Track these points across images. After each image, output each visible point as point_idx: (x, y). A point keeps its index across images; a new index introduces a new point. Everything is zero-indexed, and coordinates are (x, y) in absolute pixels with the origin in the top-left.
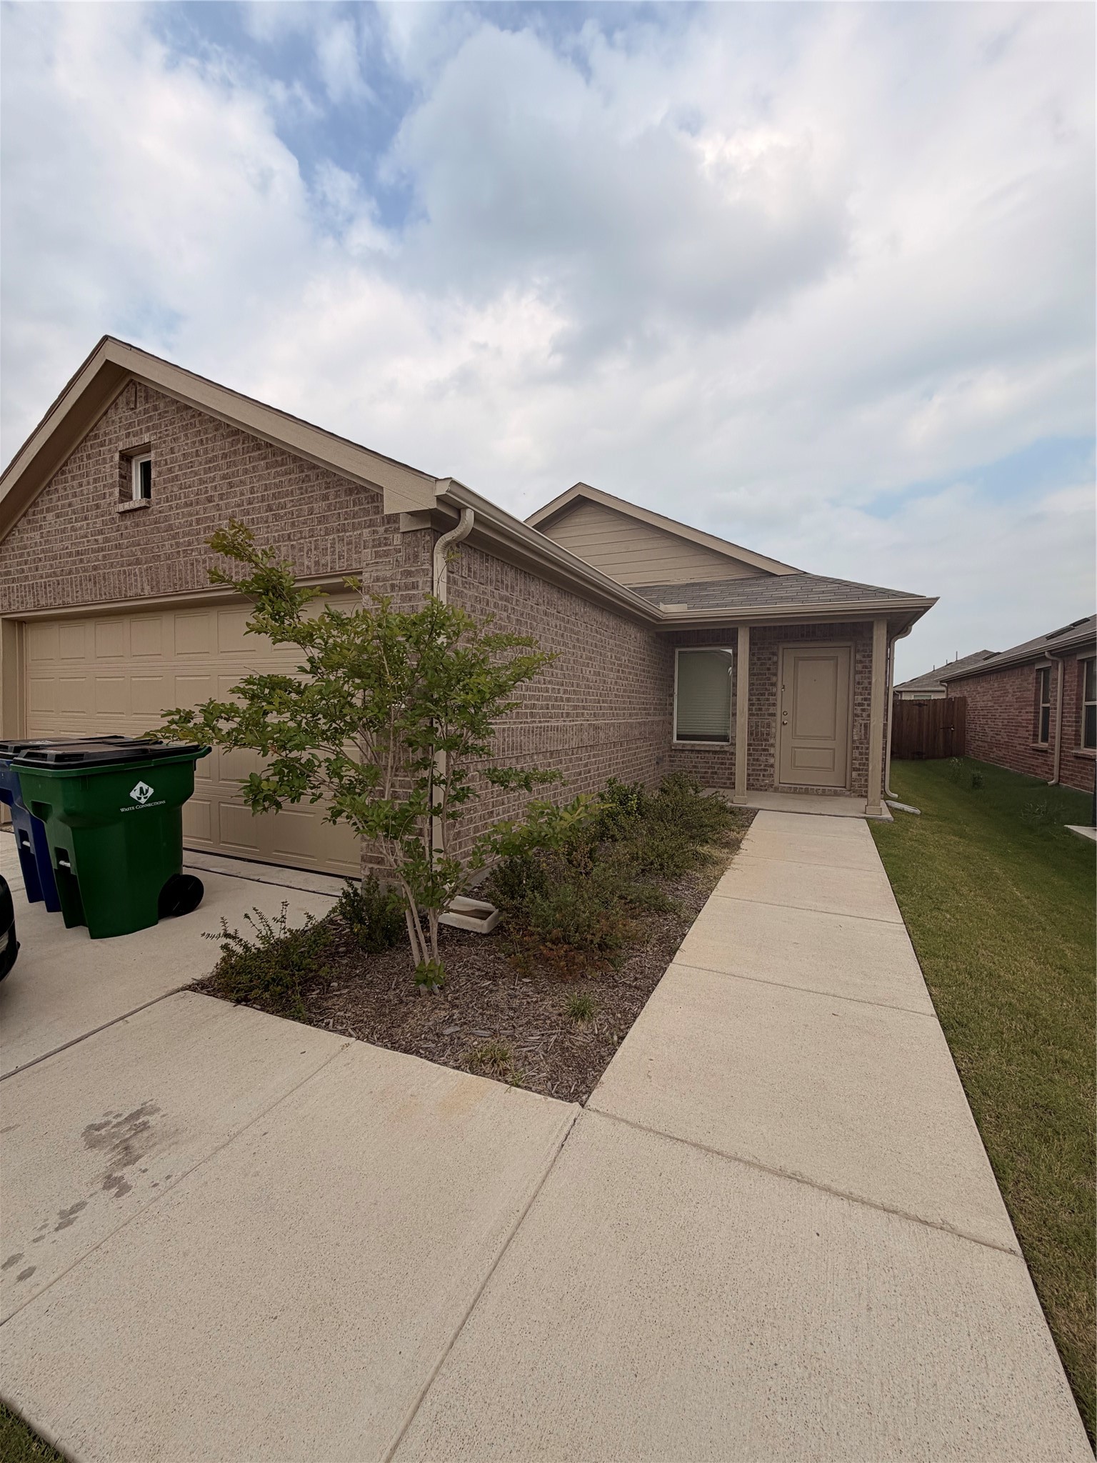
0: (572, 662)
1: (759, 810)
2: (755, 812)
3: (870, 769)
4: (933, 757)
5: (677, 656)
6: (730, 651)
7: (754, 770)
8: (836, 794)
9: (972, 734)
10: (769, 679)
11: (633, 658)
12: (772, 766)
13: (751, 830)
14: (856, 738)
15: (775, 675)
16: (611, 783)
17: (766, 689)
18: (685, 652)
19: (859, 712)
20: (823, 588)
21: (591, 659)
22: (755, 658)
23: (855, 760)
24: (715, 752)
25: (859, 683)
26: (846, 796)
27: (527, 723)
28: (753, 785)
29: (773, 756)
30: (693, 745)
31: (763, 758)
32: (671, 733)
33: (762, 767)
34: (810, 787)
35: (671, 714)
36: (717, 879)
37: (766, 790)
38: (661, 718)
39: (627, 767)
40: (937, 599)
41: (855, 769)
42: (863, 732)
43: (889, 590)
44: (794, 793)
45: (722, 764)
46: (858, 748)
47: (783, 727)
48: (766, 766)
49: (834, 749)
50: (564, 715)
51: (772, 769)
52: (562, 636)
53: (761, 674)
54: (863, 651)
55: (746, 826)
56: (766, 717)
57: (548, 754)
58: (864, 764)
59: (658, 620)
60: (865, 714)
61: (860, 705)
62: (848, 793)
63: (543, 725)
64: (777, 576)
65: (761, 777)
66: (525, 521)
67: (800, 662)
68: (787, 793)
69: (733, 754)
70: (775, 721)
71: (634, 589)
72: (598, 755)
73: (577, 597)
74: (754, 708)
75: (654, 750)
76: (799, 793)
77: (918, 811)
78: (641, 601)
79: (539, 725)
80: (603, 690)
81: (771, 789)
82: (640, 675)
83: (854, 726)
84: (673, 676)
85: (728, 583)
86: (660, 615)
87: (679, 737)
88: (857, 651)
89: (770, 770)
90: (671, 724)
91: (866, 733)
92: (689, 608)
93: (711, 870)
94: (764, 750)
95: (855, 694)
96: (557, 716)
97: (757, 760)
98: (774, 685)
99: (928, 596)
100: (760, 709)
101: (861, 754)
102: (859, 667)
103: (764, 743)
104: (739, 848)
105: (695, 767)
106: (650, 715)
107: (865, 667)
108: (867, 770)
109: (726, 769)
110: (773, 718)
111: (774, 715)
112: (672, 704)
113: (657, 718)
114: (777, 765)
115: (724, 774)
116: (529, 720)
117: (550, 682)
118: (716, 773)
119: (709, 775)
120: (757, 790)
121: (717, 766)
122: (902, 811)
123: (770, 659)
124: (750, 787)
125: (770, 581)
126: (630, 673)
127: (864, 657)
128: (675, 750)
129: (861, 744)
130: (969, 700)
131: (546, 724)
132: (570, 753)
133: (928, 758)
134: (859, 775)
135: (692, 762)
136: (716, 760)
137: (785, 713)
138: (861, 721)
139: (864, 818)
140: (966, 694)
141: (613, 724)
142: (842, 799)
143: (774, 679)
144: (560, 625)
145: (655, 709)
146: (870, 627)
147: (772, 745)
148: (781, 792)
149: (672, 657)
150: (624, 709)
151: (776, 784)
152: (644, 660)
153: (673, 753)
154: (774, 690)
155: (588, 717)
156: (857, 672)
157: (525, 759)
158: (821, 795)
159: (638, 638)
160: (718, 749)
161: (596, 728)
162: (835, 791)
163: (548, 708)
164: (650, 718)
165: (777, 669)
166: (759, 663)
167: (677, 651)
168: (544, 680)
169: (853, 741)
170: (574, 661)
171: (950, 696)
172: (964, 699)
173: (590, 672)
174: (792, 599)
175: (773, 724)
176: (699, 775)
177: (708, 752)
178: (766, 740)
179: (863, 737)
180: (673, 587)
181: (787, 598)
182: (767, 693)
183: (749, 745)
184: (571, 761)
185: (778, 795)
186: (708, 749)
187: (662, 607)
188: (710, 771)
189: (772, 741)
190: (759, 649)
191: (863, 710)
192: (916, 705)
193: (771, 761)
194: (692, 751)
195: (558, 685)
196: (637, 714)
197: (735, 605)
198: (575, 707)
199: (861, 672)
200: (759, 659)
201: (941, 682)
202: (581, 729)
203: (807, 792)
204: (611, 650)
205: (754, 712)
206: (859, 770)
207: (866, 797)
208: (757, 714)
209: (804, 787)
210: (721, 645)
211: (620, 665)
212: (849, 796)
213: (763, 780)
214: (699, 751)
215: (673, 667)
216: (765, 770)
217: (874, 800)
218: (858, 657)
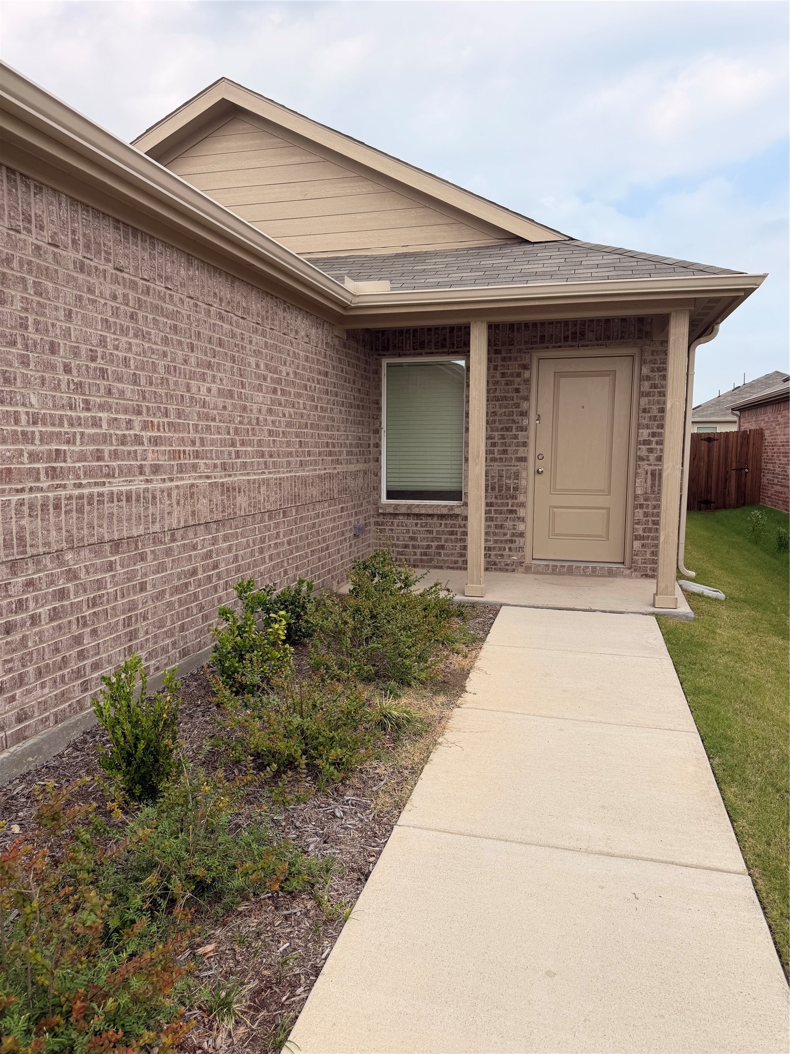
0: (161, 370)
1: (501, 605)
2: (493, 610)
3: (662, 539)
4: (725, 507)
5: (384, 371)
6: (462, 363)
7: (496, 542)
8: (611, 574)
9: (770, 476)
10: (517, 406)
11: (304, 369)
12: (522, 535)
13: (486, 646)
14: (639, 492)
15: (527, 398)
16: (243, 589)
17: (514, 421)
18: (400, 365)
19: (644, 453)
20: (597, 259)
21: (209, 366)
22: (498, 374)
23: (638, 523)
24: (442, 516)
25: (644, 411)
26: (625, 576)
27: (42, 489)
28: (495, 564)
29: (522, 520)
30: (409, 507)
31: (509, 524)
32: (377, 489)
33: (508, 537)
34: (575, 564)
35: (378, 460)
36: (416, 771)
37: (514, 570)
38: (361, 466)
39: (298, 549)
40: (764, 277)
41: (637, 538)
42: (649, 482)
43: (694, 264)
44: (552, 574)
45: (452, 533)
46: (641, 506)
47: (537, 476)
48: (513, 535)
49: (608, 509)
50: (147, 470)
51: (522, 540)
52: (133, 317)
53: (505, 398)
54: (651, 361)
55: (477, 641)
56: (514, 463)
57: (107, 547)
58: (650, 530)
59: (345, 307)
60: (652, 457)
61: (646, 442)
62: (628, 572)
63: (86, 491)
64: (526, 242)
65: (507, 552)
66: (131, 144)
67: (562, 380)
68: (542, 573)
69: (466, 518)
70: (526, 469)
71: (315, 261)
72: (236, 536)
73: (166, 245)
74: (496, 449)
75: (349, 516)
76: (560, 574)
77: (721, 596)
78: (321, 279)
79: (76, 492)
80: (241, 423)
81: (521, 569)
82: (321, 399)
83: (636, 475)
84: (378, 402)
85: (456, 254)
86: (346, 299)
87: (391, 495)
88: (643, 362)
89: (519, 541)
90: (377, 475)
91: (653, 485)
92: (392, 289)
93: (408, 751)
94: (511, 512)
95: (639, 426)
96: (126, 472)
97: (501, 527)
98: (524, 414)
99: (751, 272)
100: (505, 452)
101: (646, 515)
102: (646, 386)
103: (510, 502)
104: (463, 689)
105: (412, 539)
106: (338, 462)
107: (654, 386)
108: (657, 538)
109: (456, 541)
110: (522, 464)
111: (524, 459)
112: (378, 445)
113: (352, 468)
114: (528, 535)
115: (454, 548)
116: (45, 485)
117: (101, 407)
118: (442, 547)
119: (433, 550)
120: (501, 570)
121: (444, 537)
122: (700, 595)
123: (519, 375)
124: (491, 566)
125: (519, 250)
126: (299, 395)
127: (653, 371)
128: (384, 514)
129: (646, 500)
130: (767, 433)
131: (96, 490)
132: (167, 539)
133: (717, 508)
134: (643, 546)
135: (408, 531)
136: (443, 528)
137: (540, 457)
138: (647, 467)
139: (653, 614)
140: (763, 425)
141: (266, 482)
142: (620, 582)
143: (525, 405)
144: (125, 296)
145: (350, 453)
146: (663, 322)
147: (523, 505)
148: (535, 573)
149: (377, 372)
150: (290, 454)
151: (528, 560)
152: (326, 374)
153: (381, 519)
154: (525, 422)
155: (208, 472)
156: (642, 394)
157: (38, 562)
158: (590, 576)
159: (313, 337)
160: (445, 511)
161: (228, 490)
162: (610, 569)
163: (99, 459)
164: (340, 468)
165: (529, 390)
166: (503, 381)
167: (385, 362)
168: (87, 402)
169: (636, 497)
170: (167, 368)
171: (743, 429)
172: (760, 433)
173: (209, 390)
174: (552, 276)
175: (524, 474)
176: (418, 551)
177: (432, 516)
178: (514, 497)
179: (649, 491)
180: (375, 258)
181: (544, 274)
182: (514, 426)
183: (488, 504)
184: (168, 552)
185: (531, 576)
186: (430, 512)
187: (350, 285)
188: (435, 544)
189: (521, 498)
190: (504, 359)
191: (651, 451)
192: (705, 440)
193: (521, 527)
194: (408, 515)
195: (126, 411)
196: (316, 463)
197: (465, 285)
198: (175, 455)
199: (648, 394)
200: (503, 375)
201: (733, 409)
202: (191, 492)
203: (570, 571)
204: (257, 353)
205: (497, 456)
206: (643, 538)
207: (653, 577)
208: (501, 459)
209: (566, 564)
210: (449, 353)
211: (279, 381)
212: (630, 576)
213: (510, 556)
214: (418, 516)
215: (378, 387)
216: (512, 541)
217: (667, 587)
218: (645, 370)
